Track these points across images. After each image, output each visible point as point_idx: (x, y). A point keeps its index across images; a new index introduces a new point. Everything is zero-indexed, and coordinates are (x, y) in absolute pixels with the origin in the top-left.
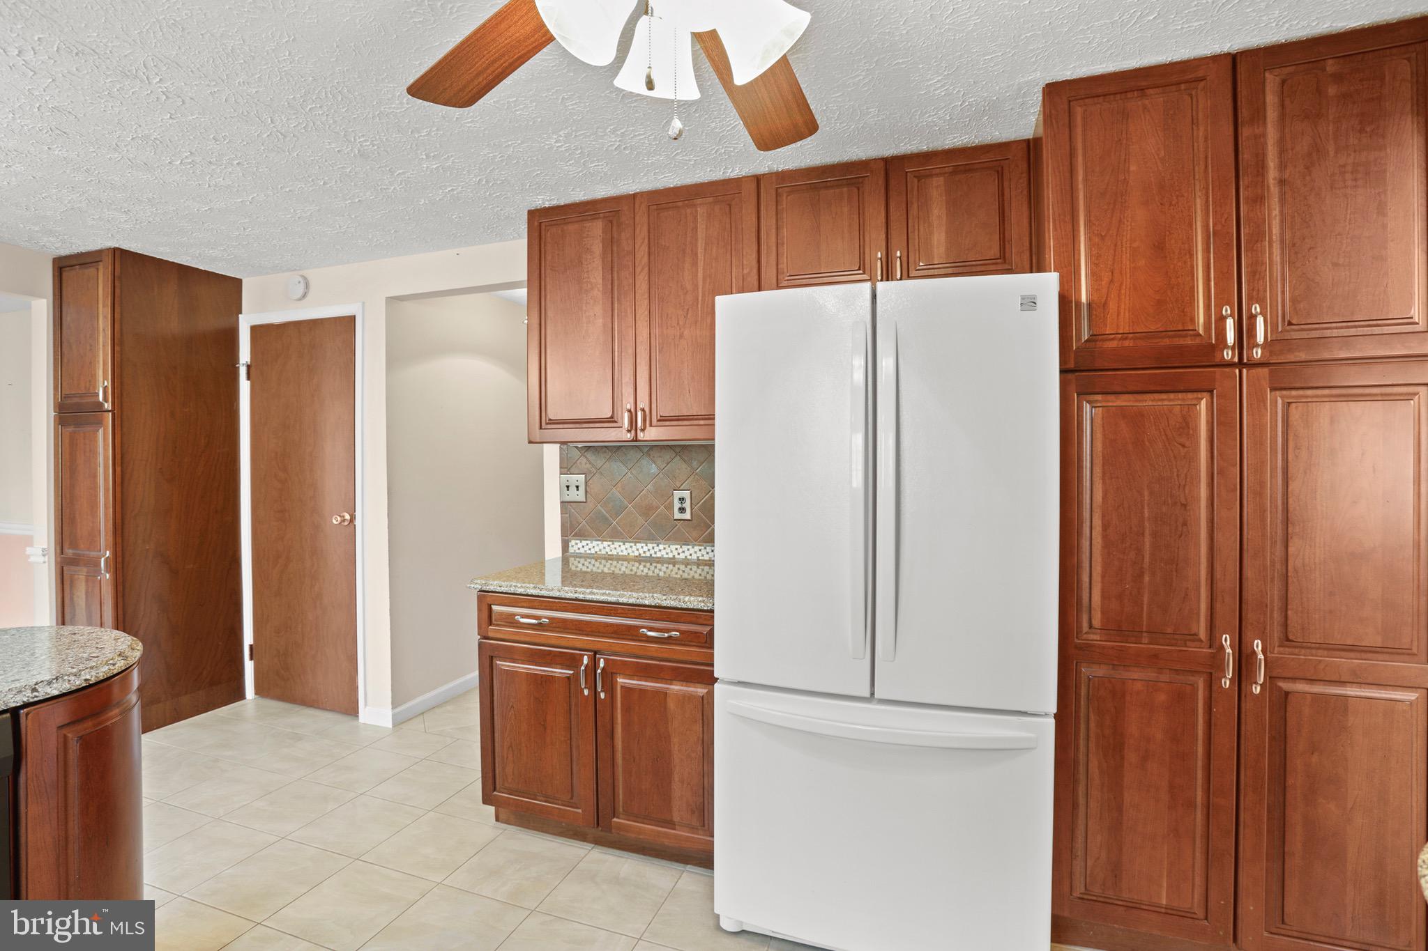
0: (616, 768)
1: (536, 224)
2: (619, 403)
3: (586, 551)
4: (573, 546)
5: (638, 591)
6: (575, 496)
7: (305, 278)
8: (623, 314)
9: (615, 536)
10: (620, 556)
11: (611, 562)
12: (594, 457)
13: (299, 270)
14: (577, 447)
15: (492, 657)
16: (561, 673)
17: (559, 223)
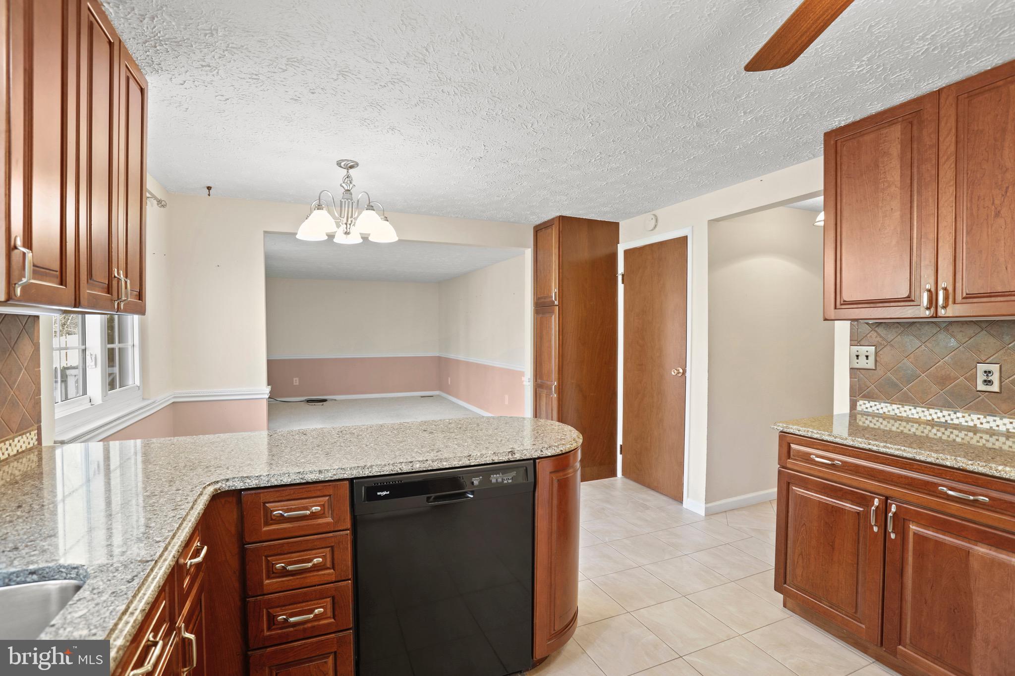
0: (904, 602)
1: (832, 142)
2: (917, 284)
3: (874, 411)
4: (861, 405)
5: (937, 451)
6: (862, 363)
7: (655, 215)
8: (924, 204)
9: (905, 400)
10: (910, 418)
11: (900, 422)
12: (885, 332)
13: (653, 211)
14: (867, 324)
15: (789, 483)
16: (850, 507)
17: (854, 137)
